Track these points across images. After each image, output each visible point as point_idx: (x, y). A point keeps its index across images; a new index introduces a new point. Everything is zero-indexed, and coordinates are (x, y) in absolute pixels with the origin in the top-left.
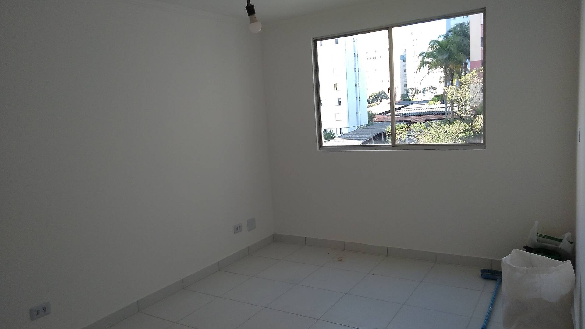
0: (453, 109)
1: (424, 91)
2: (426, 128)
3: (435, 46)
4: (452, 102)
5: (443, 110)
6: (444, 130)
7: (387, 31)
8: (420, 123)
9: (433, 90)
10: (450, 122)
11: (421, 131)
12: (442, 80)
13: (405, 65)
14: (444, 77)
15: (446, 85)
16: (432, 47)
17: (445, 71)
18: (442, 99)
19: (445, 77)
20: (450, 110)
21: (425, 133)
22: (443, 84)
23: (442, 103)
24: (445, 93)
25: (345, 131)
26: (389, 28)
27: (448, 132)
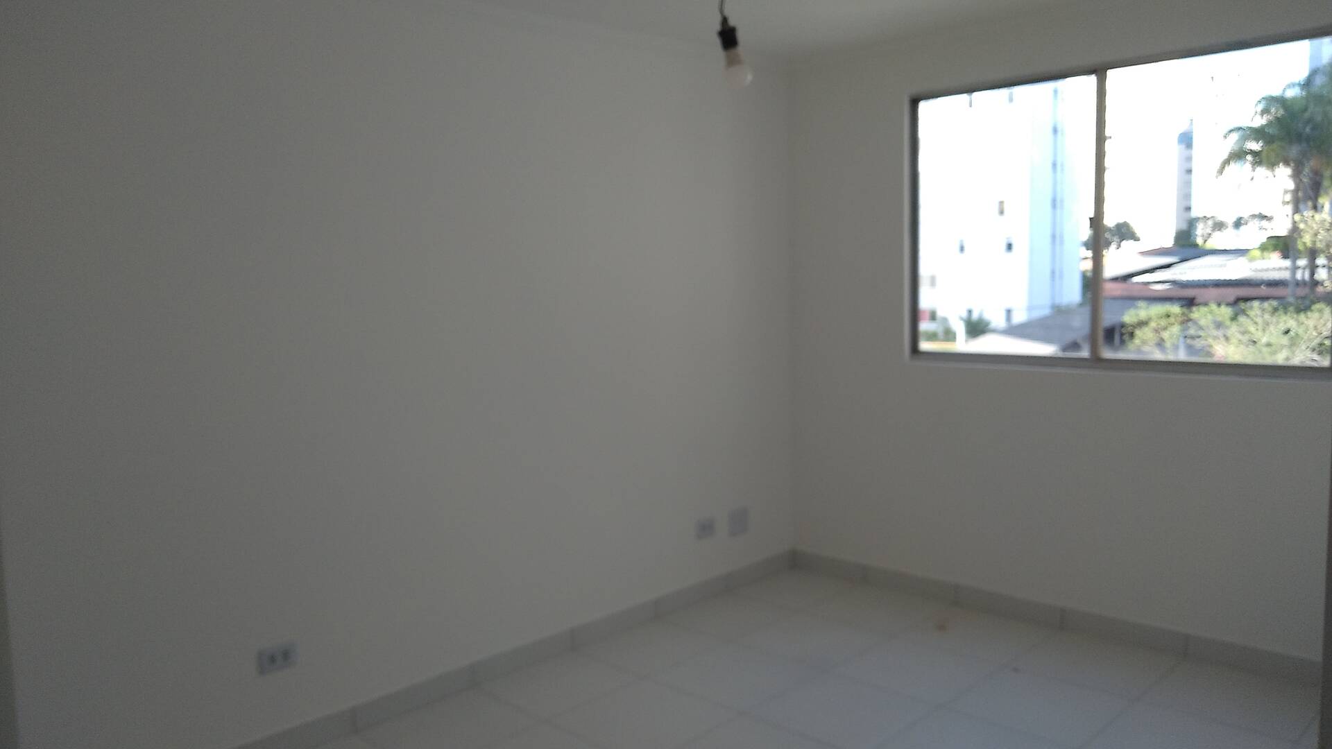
0: (1312, 274)
1: (1238, 224)
2: (1234, 318)
3: (1273, 110)
4: (1313, 254)
5: (1286, 275)
6: (1282, 327)
7: (1092, 80)
8: (1219, 305)
9: (1264, 223)
10: (1303, 307)
11: (1219, 325)
12: (1288, 197)
13: (1189, 159)
14: (1293, 191)
15: (1297, 210)
16: (1265, 111)
17: (1296, 175)
18: (1284, 246)
19: (1296, 191)
20: (1307, 276)
21: (1229, 333)
22: (1289, 209)
23: (1285, 257)
24: (1295, 229)
25: (1019, 317)
26: (1099, 71)
27: (1292, 333)
